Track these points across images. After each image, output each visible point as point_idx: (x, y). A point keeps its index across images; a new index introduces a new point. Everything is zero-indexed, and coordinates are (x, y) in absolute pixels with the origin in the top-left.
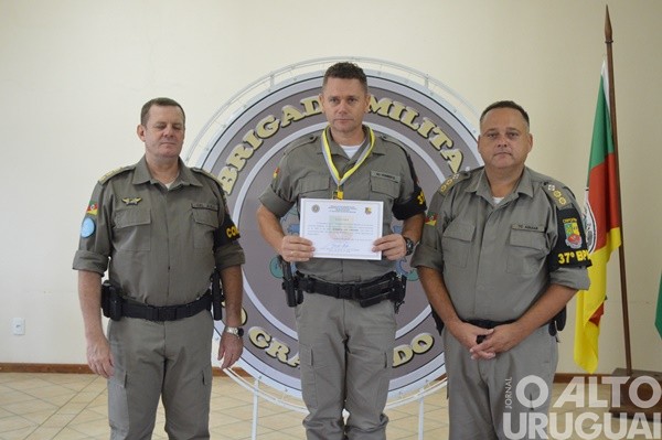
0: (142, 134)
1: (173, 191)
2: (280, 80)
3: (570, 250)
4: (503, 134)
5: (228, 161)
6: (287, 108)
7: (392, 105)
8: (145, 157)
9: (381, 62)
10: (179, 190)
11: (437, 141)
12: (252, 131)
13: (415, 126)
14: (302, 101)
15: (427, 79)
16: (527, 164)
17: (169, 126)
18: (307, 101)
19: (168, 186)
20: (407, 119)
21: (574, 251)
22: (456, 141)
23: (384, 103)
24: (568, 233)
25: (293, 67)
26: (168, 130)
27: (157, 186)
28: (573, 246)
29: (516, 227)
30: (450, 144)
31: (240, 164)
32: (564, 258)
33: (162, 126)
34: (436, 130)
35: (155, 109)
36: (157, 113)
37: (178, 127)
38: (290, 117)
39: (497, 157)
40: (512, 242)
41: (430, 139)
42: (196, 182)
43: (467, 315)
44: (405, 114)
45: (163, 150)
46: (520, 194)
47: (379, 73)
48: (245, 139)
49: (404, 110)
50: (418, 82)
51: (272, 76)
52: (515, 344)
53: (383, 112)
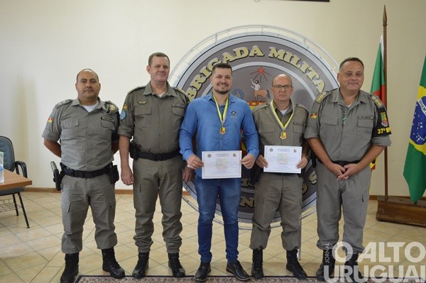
0: (149, 70)
1: (163, 98)
2: (221, 38)
3: (383, 127)
4: (354, 74)
5: (191, 85)
6: (225, 54)
7: (285, 54)
8: (150, 82)
9: (280, 29)
10: (166, 98)
11: (310, 75)
12: (205, 67)
13: (299, 66)
14: (234, 50)
15: (305, 39)
16: (361, 89)
17: (162, 67)
18: (237, 50)
19: (160, 96)
20: (294, 62)
21: (385, 128)
22: (322, 76)
23: (281, 52)
24: (382, 119)
25: (229, 30)
26: (161, 69)
27: (155, 96)
28: (385, 126)
29: (360, 117)
30: (318, 77)
31: (198, 86)
32: (380, 131)
33: (158, 66)
34: (310, 69)
35: (155, 58)
36: (156, 61)
37: (166, 67)
38: (227, 59)
39: (350, 85)
40: (359, 125)
41: (307, 74)
42: (174, 94)
43: (335, 160)
44: (293, 59)
45: (159, 78)
46: (361, 102)
47: (279, 35)
48: (201, 71)
49: (292, 57)
50: (299, 40)
51: (216, 35)
52: (357, 173)
53: (281, 57)
